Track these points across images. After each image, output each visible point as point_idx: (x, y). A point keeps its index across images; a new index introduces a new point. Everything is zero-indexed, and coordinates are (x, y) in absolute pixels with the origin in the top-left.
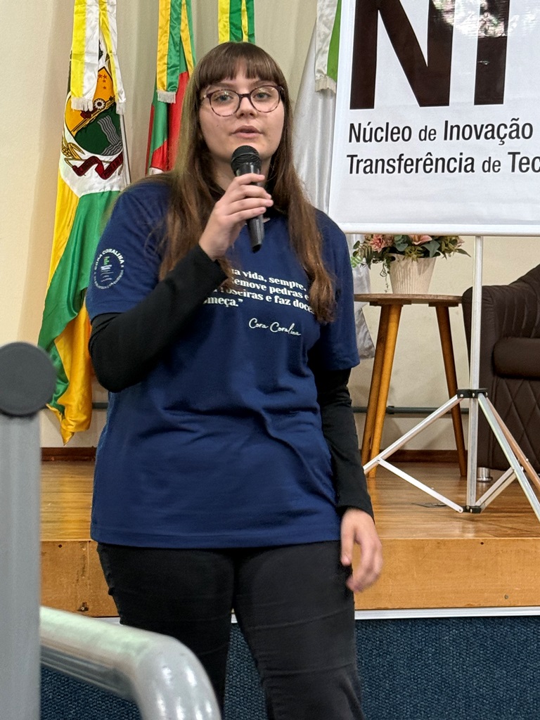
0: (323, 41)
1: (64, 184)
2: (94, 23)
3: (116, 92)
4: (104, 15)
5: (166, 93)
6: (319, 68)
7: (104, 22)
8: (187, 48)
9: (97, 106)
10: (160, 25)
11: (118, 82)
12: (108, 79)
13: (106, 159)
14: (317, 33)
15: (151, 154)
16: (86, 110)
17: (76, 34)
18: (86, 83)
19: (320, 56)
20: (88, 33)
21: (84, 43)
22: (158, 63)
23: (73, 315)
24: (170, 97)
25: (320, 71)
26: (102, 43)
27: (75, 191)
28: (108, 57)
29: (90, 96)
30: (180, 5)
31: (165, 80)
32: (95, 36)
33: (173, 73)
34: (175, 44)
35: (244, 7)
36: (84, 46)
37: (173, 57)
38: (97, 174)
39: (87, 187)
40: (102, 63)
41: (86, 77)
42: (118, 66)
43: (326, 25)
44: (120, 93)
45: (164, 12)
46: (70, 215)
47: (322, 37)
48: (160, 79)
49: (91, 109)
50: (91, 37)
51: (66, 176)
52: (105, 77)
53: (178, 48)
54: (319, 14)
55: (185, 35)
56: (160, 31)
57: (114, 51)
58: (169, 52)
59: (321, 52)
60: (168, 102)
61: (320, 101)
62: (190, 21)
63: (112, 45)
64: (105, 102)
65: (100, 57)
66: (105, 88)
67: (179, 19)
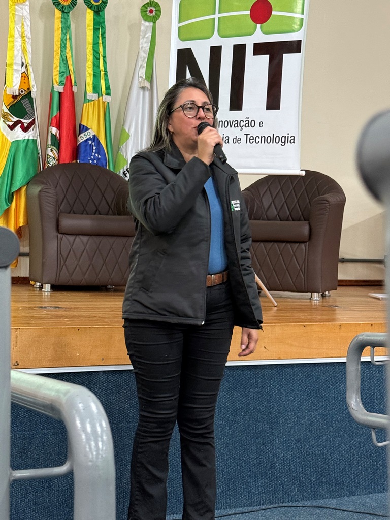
0: (143, 61)
1: (3, 134)
2: (19, 48)
3: (31, 86)
4: (25, 43)
5: (58, 86)
6: (142, 75)
7: (24, 47)
8: (70, 62)
9: (21, 93)
10: (55, 49)
11: (32, 80)
12: (26, 78)
13: (26, 122)
14: (140, 57)
15: (50, 119)
16: (15, 95)
17: (9, 53)
18: (14, 80)
19: (141, 69)
20: (16, 53)
21: (13, 58)
22: (54, 70)
23: (8, 205)
24: (61, 89)
25: (141, 77)
26: (23, 58)
27: (9, 138)
28: (26, 66)
29: (17, 87)
30: (66, 39)
31: (58, 80)
32: (19, 55)
33: (62, 76)
34: (63, 60)
35: (100, 41)
36: (13, 60)
37: (62, 67)
38: (21, 129)
39: (15, 137)
40: (24, 69)
41: (14, 77)
42: (32, 71)
43: (144, 52)
44: (33, 86)
45: (57, 43)
46: (6, 151)
47: (142, 59)
48: (55, 79)
49: (17, 94)
50: (17, 55)
51: (4, 130)
52: (25, 77)
53: (65, 62)
54: (140, 46)
55: (69, 55)
56: (55, 53)
57: (30, 63)
58: (60, 64)
59: (142, 67)
60: (60, 91)
61: (141, 93)
62: (71, 48)
63: (29, 60)
64: (25, 91)
65: (22, 66)
66: (25, 83)
67: (65, 47)
